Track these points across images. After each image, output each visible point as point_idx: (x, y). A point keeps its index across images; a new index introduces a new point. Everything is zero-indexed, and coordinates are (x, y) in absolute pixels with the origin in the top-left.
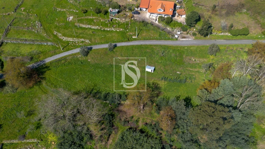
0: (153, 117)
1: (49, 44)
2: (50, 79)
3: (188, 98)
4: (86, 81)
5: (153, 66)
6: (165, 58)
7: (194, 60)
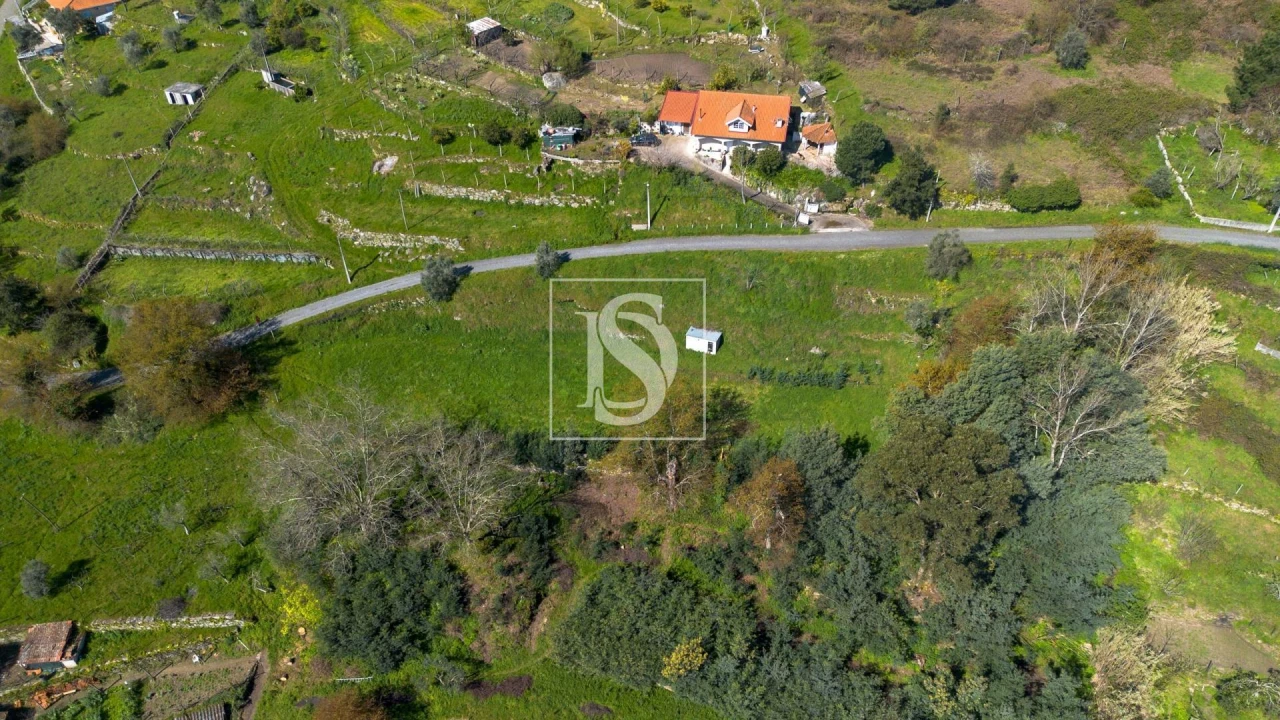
0: (719, 522)
1: (295, 260)
2: (294, 386)
3: (857, 440)
4: (442, 393)
5: (714, 330)
6: (760, 296)
7: (874, 301)
